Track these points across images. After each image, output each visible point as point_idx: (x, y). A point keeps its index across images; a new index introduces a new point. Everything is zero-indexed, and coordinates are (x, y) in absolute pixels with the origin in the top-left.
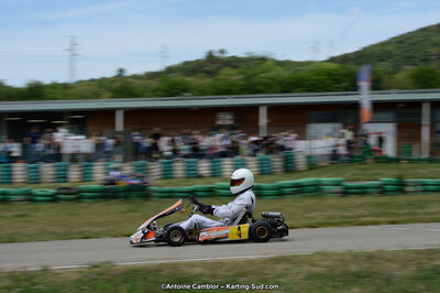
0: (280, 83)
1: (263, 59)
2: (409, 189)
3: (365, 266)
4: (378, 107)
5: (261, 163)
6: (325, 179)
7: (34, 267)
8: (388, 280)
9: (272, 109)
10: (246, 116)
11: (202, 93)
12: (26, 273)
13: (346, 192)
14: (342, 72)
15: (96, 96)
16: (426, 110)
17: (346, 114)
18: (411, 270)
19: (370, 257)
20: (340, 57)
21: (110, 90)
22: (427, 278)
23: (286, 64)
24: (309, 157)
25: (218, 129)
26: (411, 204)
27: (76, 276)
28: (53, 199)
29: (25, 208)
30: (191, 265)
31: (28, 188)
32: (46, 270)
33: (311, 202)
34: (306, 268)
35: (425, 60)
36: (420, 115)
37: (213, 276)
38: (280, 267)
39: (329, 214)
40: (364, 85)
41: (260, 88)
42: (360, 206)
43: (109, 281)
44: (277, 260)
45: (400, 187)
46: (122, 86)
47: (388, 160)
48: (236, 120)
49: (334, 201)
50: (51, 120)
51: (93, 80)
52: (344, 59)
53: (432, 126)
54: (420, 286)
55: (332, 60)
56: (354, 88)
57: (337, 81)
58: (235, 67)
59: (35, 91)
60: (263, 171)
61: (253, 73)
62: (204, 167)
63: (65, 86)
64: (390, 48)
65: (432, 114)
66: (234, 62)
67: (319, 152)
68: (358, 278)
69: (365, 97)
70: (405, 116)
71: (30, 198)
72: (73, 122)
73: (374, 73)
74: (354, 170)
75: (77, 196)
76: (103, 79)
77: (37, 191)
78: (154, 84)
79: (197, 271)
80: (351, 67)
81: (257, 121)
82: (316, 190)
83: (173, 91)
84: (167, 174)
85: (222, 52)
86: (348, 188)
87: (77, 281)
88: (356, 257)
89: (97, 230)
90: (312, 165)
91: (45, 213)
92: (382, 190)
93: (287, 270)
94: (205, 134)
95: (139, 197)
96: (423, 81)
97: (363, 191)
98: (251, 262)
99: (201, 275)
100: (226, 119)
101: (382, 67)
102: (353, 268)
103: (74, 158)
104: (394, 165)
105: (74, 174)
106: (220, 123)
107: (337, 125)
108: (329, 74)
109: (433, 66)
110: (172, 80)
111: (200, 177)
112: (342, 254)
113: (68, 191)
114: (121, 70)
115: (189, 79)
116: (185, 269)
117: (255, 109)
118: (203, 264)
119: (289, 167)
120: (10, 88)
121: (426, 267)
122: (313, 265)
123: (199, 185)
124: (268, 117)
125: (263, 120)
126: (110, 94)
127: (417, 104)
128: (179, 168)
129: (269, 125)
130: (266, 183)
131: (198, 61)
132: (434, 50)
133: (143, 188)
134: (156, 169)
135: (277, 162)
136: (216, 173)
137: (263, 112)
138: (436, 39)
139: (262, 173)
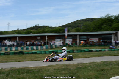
0: (50, 31)
1: (46, 26)
3: (65, 67)
4: (68, 36)
5: (46, 47)
6: (59, 50)
8: (70, 70)
9: (48, 36)
10: (43, 38)
11: (34, 33)
14: (62, 29)
15: (13, 34)
16: (78, 36)
17: (63, 37)
18: (74, 68)
19: (67, 65)
23: (51, 27)
25: (38, 40)
27: (8, 70)
28: (4, 54)
30: (31, 67)
34: (54, 68)
37: (35, 70)
40: (66, 31)
43: (14, 71)
46: (18, 32)
48: (41, 38)
51: (13, 31)
52: (62, 26)
54: (76, 71)
55: (60, 26)
56: (64, 32)
57: (61, 31)
58: (41, 28)
59: (1, 33)
61: (45, 29)
62: (35, 48)
63: (7, 32)
64: (71, 24)
66: (41, 27)
67: (57, 45)
68: (64, 69)
69: (66, 34)
70: (74, 37)
73: (68, 29)
75: (9, 54)
76: (15, 30)
77: (1, 53)
78: (25, 31)
79: (32, 69)
80: (64, 28)
81: (45, 39)
82: (57, 52)
83: (28, 33)
84: (27, 49)
85: (38, 25)
88: (64, 65)
89: (13, 60)
90: (56, 47)
95: (22, 54)
96: (78, 31)
98: (43, 67)
101: (70, 28)
102: (63, 67)
103: (9, 46)
107: (61, 39)
108: (59, 29)
109: (79, 28)
110: (28, 30)
111: (34, 50)
113: (7, 53)
114: (18, 29)
115: (32, 30)
117: (45, 36)
118: (33, 67)
119: (51, 48)
121: (77, 67)
122: (55, 67)
123: (34, 51)
125: (46, 38)
126: (16, 33)
127: (76, 35)
128: (30, 48)
129: (47, 39)
131: (33, 27)
132: (79, 25)
133: (22, 52)
134: (25, 48)
135: (49, 47)
136: (37, 49)
137: (46, 37)
138: (80, 23)
139: (46, 49)
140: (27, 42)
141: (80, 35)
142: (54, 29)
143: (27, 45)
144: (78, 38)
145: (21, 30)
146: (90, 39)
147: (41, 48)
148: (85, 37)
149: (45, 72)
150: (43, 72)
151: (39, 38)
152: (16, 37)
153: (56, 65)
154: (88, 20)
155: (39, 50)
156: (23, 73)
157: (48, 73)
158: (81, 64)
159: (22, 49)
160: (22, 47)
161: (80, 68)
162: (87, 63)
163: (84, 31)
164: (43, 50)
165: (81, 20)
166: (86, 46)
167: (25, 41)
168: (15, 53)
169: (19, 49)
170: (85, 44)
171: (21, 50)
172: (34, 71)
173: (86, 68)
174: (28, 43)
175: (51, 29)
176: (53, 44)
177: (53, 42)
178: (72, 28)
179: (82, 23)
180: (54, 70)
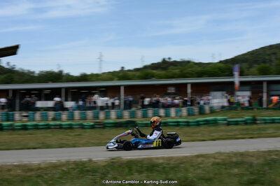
0: (197, 73)
1: (189, 62)
2: (258, 122)
3: (240, 158)
4: (242, 83)
5: (188, 110)
6: (219, 118)
7: (85, 159)
8: (251, 165)
9: (193, 85)
10: (181, 89)
11: (161, 78)
12: (81, 162)
13: (229, 124)
14: (226, 67)
15: (111, 79)
16: (265, 85)
17: (228, 88)
18: (261, 161)
19: (242, 154)
20: (224, 61)
21: (118, 77)
22: (269, 164)
23: (200, 64)
24: (211, 107)
25: (169, 94)
26: (259, 129)
27: (104, 164)
28: (92, 127)
29: (80, 131)
30: (158, 158)
31: (81, 122)
32: (90, 161)
33: (212, 128)
34: (213, 160)
35: (264, 62)
36: (262, 88)
37: (169, 164)
38: (200, 160)
39: (221, 134)
40: (236, 74)
41: (188, 75)
42: (235, 130)
44: (198, 156)
45: (254, 121)
46: (123, 74)
48: (176, 90)
49: (223, 128)
50: (91, 91)
51: (110, 72)
52: (226, 61)
53: (268, 93)
54: (266, 168)
55: (221, 62)
56: (231, 75)
57: (223, 72)
58: (176, 66)
59: (84, 78)
60: (189, 114)
61: (185, 68)
62: (162, 112)
63: (97, 75)
64: (246, 57)
65: (268, 87)
66: (175, 63)
67: (215, 105)
68: (237, 164)
69: (237, 79)
70: (255, 87)
71: (82, 127)
72: (101, 91)
73: (241, 68)
74: (233, 113)
75: (104, 126)
76: (115, 72)
77: (85, 124)
78: (138, 74)
79: (161, 161)
80: (230, 65)
81: (186, 90)
82: (215, 122)
83: (146, 77)
84: (145, 116)
85: (169, 58)
86: (229, 122)
87: (104, 166)
88: (235, 154)
90: (213, 111)
91: (89, 133)
92: (245, 123)
93: (203, 161)
94: (162, 97)
95: (132, 126)
96: (264, 72)
97: (236, 123)
98: (186, 157)
101: (245, 65)
102: (234, 160)
103: (102, 108)
104: (250, 111)
105: (102, 115)
106: (169, 91)
107: (224, 92)
108: (220, 69)
109: (268, 65)
110: (146, 72)
112: (228, 153)
113: (99, 124)
114: (123, 68)
115: (154, 71)
116: (155, 160)
117: (185, 85)
118: (163, 158)
119: (202, 112)
120: (72, 76)
121: (269, 159)
122: (215, 158)
124: (192, 89)
125: (189, 90)
127: (261, 82)
128: (150, 112)
129: (192, 93)
131: (158, 64)
132: (267, 57)
133: (134, 122)
134: (140, 113)
135: (196, 110)
136: (167, 115)
137: (189, 86)
138: (268, 52)
139: (189, 115)
140: (143, 98)
141: (269, 83)
142: (207, 69)
143: (144, 106)
144: (265, 90)
145: (129, 71)
147: (177, 112)
149: (191, 170)
150: (187, 170)
151: (172, 90)
152: (118, 87)
153: (217, 153)
155: (173, 118)
156: (140, 172)
157: (199, 171)
158: (277, 151)
159: (133, 115)
160: (133, 109)
161: (274, 161)
164: (181, 117)
165: (271, 47)
167: (138, 97)
168: (117, 125)
169: (126, 115)
171: (131, 118)
172: (164, 168)
174: (147, 101)
175: (199, 69)
176: (205, 104)
177: (205, 98)
178: (251, 67)
179: (275, 54)
180: (213, 165)
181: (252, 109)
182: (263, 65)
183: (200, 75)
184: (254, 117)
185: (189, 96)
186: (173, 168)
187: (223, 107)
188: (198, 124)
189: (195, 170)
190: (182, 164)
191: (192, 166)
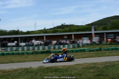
0: (76, 30)
1: (73, 25)
2: (102, 50)
3: (94, 65)
4: (95, 34)
5: (73, 46)
6: (86, 48)
8: (98, 68)
9: (75, 35)
10: (69, 37)
11: (61, 32)
13: (90, 51)
14: (88, 27)
15: (40, 33)
16: (105, 34)
17: (90, 36)
18: (103, 66)
22: (106, 67)
23: (77, 26)
24: (83, 44)
25: (64, 39)
26: (103, 53)
28: (32, 54)
30: (59, 66)
32: (31, 68)
33: (83, 53)
34: (82, 66)
35: (105, 25)
36: (104, 35)
37: (64, 68)
38: (77, 66)
40: (93, 30)
41: (72, 31)
43: (43, 70)
44: (76, 65)
45: (100, 50)
46: (45, 31)
47: (98, 44)
49: (87, 53)
51: (39, 30)
52: (89, 25)
53: (106, 38)
54: (105, 69)
55: (86, 25)
56: (91, 30)
59: (28, 33)
61: (71, 28)
62: (62, 46)
63: (34, 31)
64: (98, 22)
65: (106, 35)
66: (67, 26)
68: (92, 68)
69: (93, 32)
70: (101, 35)
72: (36, 38)
74: (91, 46)
75: (37, 53)
76: (42, 30)
77: (29, 52)
78: (51, 30)
79: (61, 67)
82: (84, 51)
83: (55, 32)
84: (54, 48)
85: (65, 24)
88: (92, 64)
89: (41, 59)
90: (83, 46)
91: (31, 56)
92: (97, 50)
95: (49, 53)
96: (105, 29)
98: (71, 65)
99: (61, 68)
100: (66, 37)
101: (96, 26)
102: (91, 66)
105: (36, 48)
106: (64, 38)
108: (86, 28)
109: (106, 26)
113: (35, 52)
114: (45, 28)
115: (58, 29)
117: (71, 35)
119: (78, 46)
120: (23, 32)
121: (106, 65)
122: (83, 65)
125: (73, 37)
126: (42, 33)
127: (103, 33)
128: (57, 47)
130: (74, 50)
131: (60, 26)
132: (106, 23)
133: (49, 51)
134: (52, 47)
135: (76, 45)
138: (106, 20)
139: (73, 47)
141: (107, 33)
142: (81, 28)
144: (105, 36)
145: (48, 29)
146: (117, 37)
147: (68, 47)
148: (112, 35)
149: (73, 70)
150: (71, 71)
152: (43, 36)
153: (84, 63)
154: (115, 17)
156: (52, 72)
157: (76, 71)
158: (109, 62)
159: (49, 48)
160: (50, 46)
161: (108, 66)
162: (115, 62)
163: (111, 29)
164: (70, 48)
165: (108, 18)
166: (114, 44)
168: (42, 53)
169: (47, 48)
170: (113, 42)
171: (49, 49)
172: (62, 70)
173: (115, 66)
175: (77, 28)
176: (80, 43)
177: (80, 40)
178: (99, 27)
179: (109, 21)
180: (82, 68)
181: (100, 44)
182: (104, 26)
183: (78, 31)
184: (100, 48)
185: (73, 39)
186: (65, 70)
187: (87, 44)
188: (77, 51)
189: (75, 71)
190: (69, 68)
191: (74, 69)
